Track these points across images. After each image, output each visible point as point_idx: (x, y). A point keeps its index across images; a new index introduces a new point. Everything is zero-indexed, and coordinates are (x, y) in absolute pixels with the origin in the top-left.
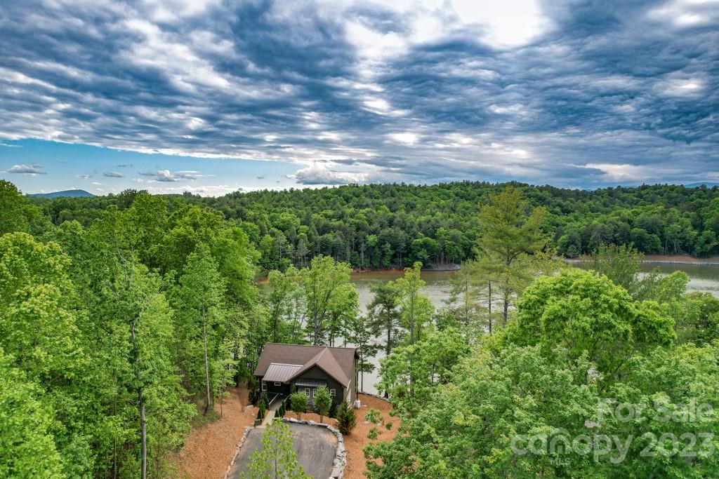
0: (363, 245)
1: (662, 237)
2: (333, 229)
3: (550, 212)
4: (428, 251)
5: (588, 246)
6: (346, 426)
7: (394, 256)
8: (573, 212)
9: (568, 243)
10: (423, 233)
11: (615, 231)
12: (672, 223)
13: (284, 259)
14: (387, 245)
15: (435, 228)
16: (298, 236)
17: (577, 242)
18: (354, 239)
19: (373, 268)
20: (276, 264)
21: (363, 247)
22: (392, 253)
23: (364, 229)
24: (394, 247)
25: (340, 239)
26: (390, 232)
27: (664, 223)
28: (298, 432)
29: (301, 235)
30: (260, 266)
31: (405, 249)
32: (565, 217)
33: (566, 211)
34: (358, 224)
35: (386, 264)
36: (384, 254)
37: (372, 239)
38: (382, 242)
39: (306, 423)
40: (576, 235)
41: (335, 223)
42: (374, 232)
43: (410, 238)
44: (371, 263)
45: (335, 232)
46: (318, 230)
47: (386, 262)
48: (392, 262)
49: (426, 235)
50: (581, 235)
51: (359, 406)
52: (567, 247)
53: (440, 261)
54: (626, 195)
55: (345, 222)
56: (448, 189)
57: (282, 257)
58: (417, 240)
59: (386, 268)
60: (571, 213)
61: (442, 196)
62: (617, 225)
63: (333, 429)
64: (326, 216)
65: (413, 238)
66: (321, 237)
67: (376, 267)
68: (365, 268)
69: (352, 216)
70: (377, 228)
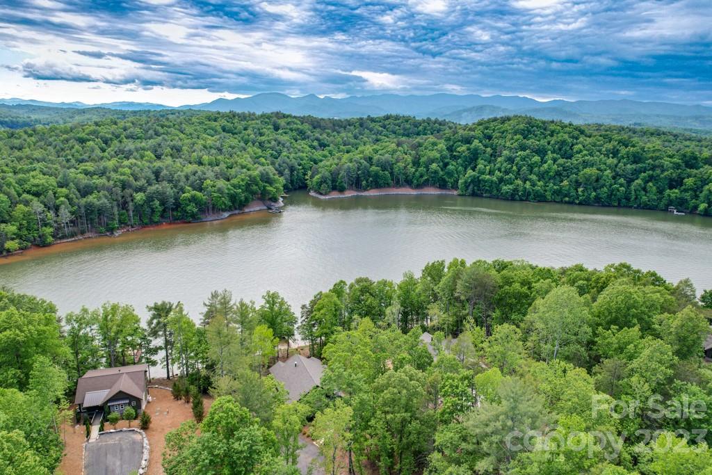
0: (131, 204)
1: (392, 173)
2: (96, 188)
3: (310, 147)
4: (196, 204)
5: (337, 184)
6: (145, 425)
7: (164, 211)
8: (329, 146)
9: (321, 182)
10: (190, 186)
11: (359, 169)
12: (398, 162)
13: (44, 228)
14: (155, 202)
15: (202, 180)
16: (57, 201)
17: (328, 181)
18: (120, 199)
19: (144, 225)
20: (36, 235)
21: (131, 206)
22: (160, 209)
23: (130, 186)
24: (163, 203)
25: (106, 201)
26: (157, 188)
27: (394, 161)
28: (117, 438)
29: (61, 201)
30: (17, 241)
31: (174, 204)
32: (321, 152)
33: (323, 145)
34: (122, 181)
35: (156, 220)
36: (153, 211)
37: (139, 197)
38: (150, 199)
39: (121, 431)
40: (327, 174)
41: (97, 181)
42: (141, 189)
43: (178, 193)
44: (140, 219)
45: (99, 192)
46: (79, 191)
47: (156, 219)
48: (162, 216)
49: (194, 189)
50: (331, 174)
51: (151, 400)
52: (320, 185)
53: (208, 210)
54: (374, 124)
55: (109, 179)
56: (215, 121)
57: (42, 226)
58: (185, 195)
59: (157, 223)
60: (327, 148)
61: (208, 131)
62: (360, 163)
63: (139, 430)
64: (86, 173)
65: (181, 192)
66: (85, 199)
67: (146, 224)
68: (135, 226)
69: (115, 170)
70: (143, 185)
